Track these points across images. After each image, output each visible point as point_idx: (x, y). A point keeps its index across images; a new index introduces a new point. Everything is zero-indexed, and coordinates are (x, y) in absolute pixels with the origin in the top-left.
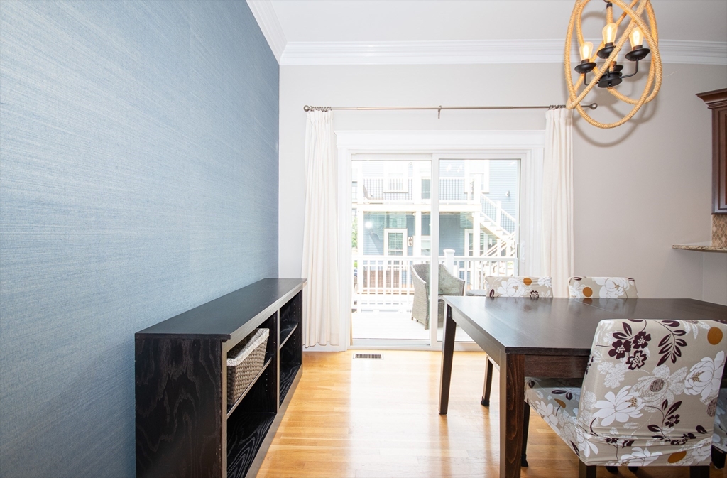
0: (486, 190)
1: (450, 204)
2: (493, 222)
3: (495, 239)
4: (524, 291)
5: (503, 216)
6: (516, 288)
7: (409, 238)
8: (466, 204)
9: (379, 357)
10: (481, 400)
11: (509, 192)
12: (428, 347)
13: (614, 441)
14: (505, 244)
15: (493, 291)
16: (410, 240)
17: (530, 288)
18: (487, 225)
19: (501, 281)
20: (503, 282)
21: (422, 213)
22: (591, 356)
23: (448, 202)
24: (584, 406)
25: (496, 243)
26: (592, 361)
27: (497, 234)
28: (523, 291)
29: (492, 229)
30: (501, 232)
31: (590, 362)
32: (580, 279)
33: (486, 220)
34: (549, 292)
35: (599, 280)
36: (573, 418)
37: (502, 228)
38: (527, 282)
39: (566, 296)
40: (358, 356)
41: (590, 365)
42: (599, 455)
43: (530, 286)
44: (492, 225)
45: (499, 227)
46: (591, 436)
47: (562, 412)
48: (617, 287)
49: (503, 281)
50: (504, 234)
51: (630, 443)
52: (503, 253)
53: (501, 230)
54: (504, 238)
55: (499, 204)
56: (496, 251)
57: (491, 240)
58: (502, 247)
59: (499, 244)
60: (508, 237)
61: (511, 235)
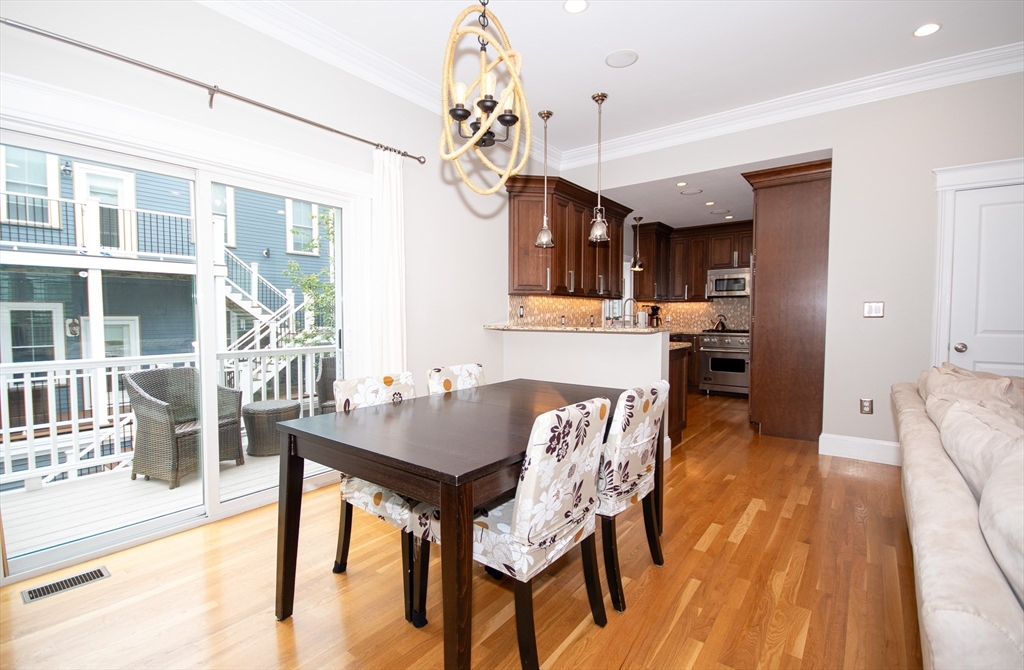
0: (232, 243)
1: (167, 260)
2: (246, 294)
3: (250, 321)
4: (385, 396)
5: (261, 286)
6: (376, 392)
7: (70, 321)
9: (98, 574)
10: (333, 566)
11: (268, 250)
12: (203, 520)
13: (545, 542)
14: (267, 327)
15: (348, 401)
16: (73, 325)
17: (392, 389)
18: (237, 299)
19: (356, 386)
20: (360, 387)
21: (104, 272)
22: (527, 459)
23: (161, 255)
24: (521, 518)
25: (253, 327)
26: (529, 464)
27: (253, 312)
28: (385, 394)
29: (246, 306)
30: (260, 310)
31: (526, 465)
32: (439, 370)
33: (234, 291)
34: (412, 391)
35: (455, 369)
36: (502, 536)
37: (260, 304)
38: (388, 381)
39: (427, 395)
40: (35, 594)
41: (526, 469)
42: (536, 563)
43: (391, 387)
44: (245, 298)
45: (256, 302)
46: (528, 548)
47: (488, 534)
48: (470, 374)
49: (359, 385)
50: (264, 312)
51: (553, 540)
52: (265, 342)
53: (259, 307)
54: (265, 319)
55: (254, 268)
56: (252, 339)
57: (243, 322)
58: (262, 332)
59: (257, 328)
60: (270, 317)
61: (274, 314)
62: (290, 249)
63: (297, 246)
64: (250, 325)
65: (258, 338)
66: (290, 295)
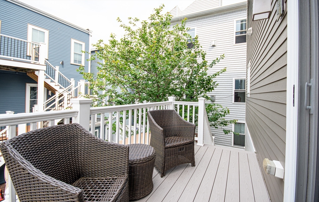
0: (47, 57)
1: (14, 60)
2: (53, 79)
3: (54, 92)
5: (60, 76)
8: (30, 63)
11: (63, 62)
14: (62, 95)
18: (48, 81)
23: (12, 58)
25: (55, 94)
27: (55, 88)
29: (52, 85)
30: (59, 87)
33: (47, 78)
37: (59, 84)
44: (52, 81)
45: (57, 83)
50: (61, 88)
53: (59, 85)
54: (61, 91)
55: (57, 68)
56: (54, 100)
57: (50, 92)
58: (60, 97)
59: (57, 94)
60: (63, 90)
61: (65, 89)
62: (72, 62)
63: (75, 61)
64: (53, 94)
65: (57, 100)
66: (72, 81)
